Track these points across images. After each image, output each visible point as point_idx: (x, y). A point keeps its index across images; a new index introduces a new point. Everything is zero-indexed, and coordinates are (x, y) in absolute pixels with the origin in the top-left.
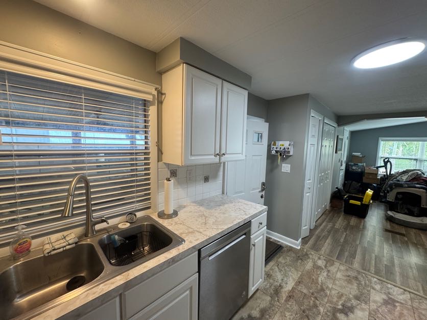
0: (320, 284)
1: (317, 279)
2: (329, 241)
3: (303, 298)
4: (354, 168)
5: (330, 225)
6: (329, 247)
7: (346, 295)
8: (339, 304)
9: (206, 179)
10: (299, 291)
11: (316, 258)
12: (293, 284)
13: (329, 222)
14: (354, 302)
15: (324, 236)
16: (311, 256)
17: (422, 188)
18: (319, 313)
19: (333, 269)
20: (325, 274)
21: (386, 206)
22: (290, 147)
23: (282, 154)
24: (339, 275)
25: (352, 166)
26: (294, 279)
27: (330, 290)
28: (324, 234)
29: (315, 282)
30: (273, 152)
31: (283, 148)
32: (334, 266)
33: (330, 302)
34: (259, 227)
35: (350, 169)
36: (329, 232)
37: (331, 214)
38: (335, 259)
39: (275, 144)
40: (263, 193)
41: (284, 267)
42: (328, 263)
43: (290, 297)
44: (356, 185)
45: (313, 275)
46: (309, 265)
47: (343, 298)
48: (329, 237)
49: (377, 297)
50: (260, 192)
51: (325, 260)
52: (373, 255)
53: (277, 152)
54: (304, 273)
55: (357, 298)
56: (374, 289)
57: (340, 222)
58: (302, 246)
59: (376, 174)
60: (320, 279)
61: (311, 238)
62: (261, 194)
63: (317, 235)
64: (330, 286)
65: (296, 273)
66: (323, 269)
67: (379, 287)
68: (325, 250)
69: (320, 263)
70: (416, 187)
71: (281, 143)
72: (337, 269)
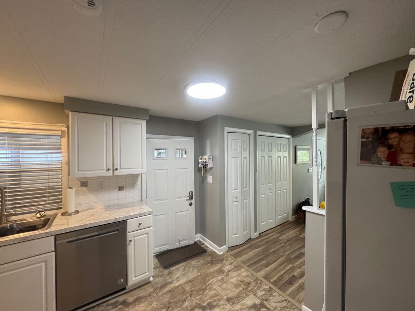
0: (207, 284)
2: (257, 250)
3: (180, 294)
5: (276, 236)
6: (252, 255)
7: (221, 295)
8: (207, 302)
9: (121, 188)
10: (182, 288)
11: (228, 264)
12: (183, 282)
14: (222, 302)
16: (224, 262)
18: (181, 306)
19: (234, 274)
20: (222, 277)
24: (234, 280)
26: (188, 278)
27: (211, 290)
28: (260, 243)
29: (204, 282)
30: (200, 165)
31: (204, 161)
32: (239, 271)
33: (200, 299)
34: (139, 226)
36: (268, 242)
38: (245, 266)
40: (193, 201)
42: (236, 269)
45: (209, 277)
46: (214, 269)
47: (215, 298)
48: (262, 247)
49: (250, 301)
50: (187, 200)
51: (235, 266)
54: (203, 274)
55: (229, 299)
56: (255, 294)
60: (211, 281)
62: (189, 202)
64: (214, 287)
65: (195, 273)
66: (224, 273)
67: (263, 293)
68: (245, 258)
69: (228, 268)
71: (205, 157)
72: (237, 274)
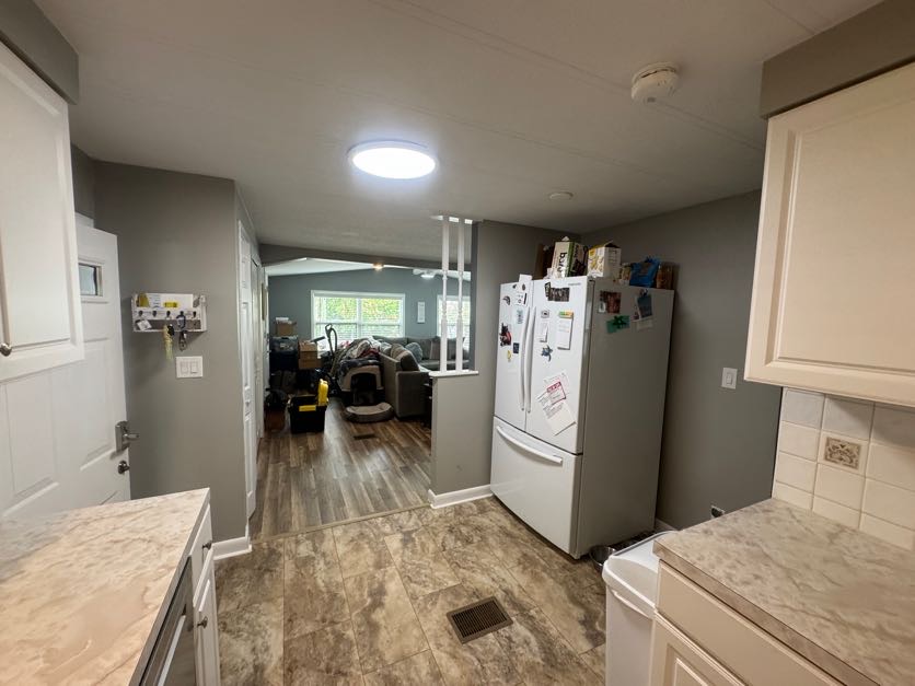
0: (324, 589)
1: (316, 586)
2: (294, 499)
3: (315, 645)
4: (283, 345)
5: (282, 468)
6: (302, 511)
7: (365, 573)
8: (365, 597)
10: (298, 640)
11: (293, 546)
12: (281, 636)
13: (278, 462)
14: (379, 575)
15: (283, 493)
16: (281, 550)
17: (372, 364)
18: (351, 644)
19: (327, 546)
20: (322, 563)
21: (338, 401)
22: (198, 310)
23: (177, 331)
24: (341, 549)
25: (279, 342)
26: (277, 625)
27: (343, 585)
28: (280, 491)
29: (314, 594)
30: (144, 326)
31: (175, 312)
32: (326, 539)
33: (354, 607)
35: (277, 349)
36: (286, 481)
37: (272, 445)
38: (320, 526)
39: (142, 301)
40: (125, 456)
41: (240, 618)
42: (316, 539)
43: (290, 669)
44: (290, 376)
45: (305, 583)
46: (287, 571)
47: (366, 583)
48: (293, 491)
49: (394, 543)
50: (113, 456)
51: (307, 539)
52: (361, 484)
53: (155, 324)
54: (288, 592)
55: (378, 566)
56: (386, 535)
57: (294, 453)
58: (255, 542)
59: (316, 352)
60: (320, 582)
61: (261, 513)
62: (117, 462)
63: (270, 498)
64: (340, 579)
65: (273, 608)
66: (314, 558)
67: (388, 526)
68: (299, 518)
69: (304, 550)
70: (369, 364)
71: (165, 298)
72: (332, 542)
